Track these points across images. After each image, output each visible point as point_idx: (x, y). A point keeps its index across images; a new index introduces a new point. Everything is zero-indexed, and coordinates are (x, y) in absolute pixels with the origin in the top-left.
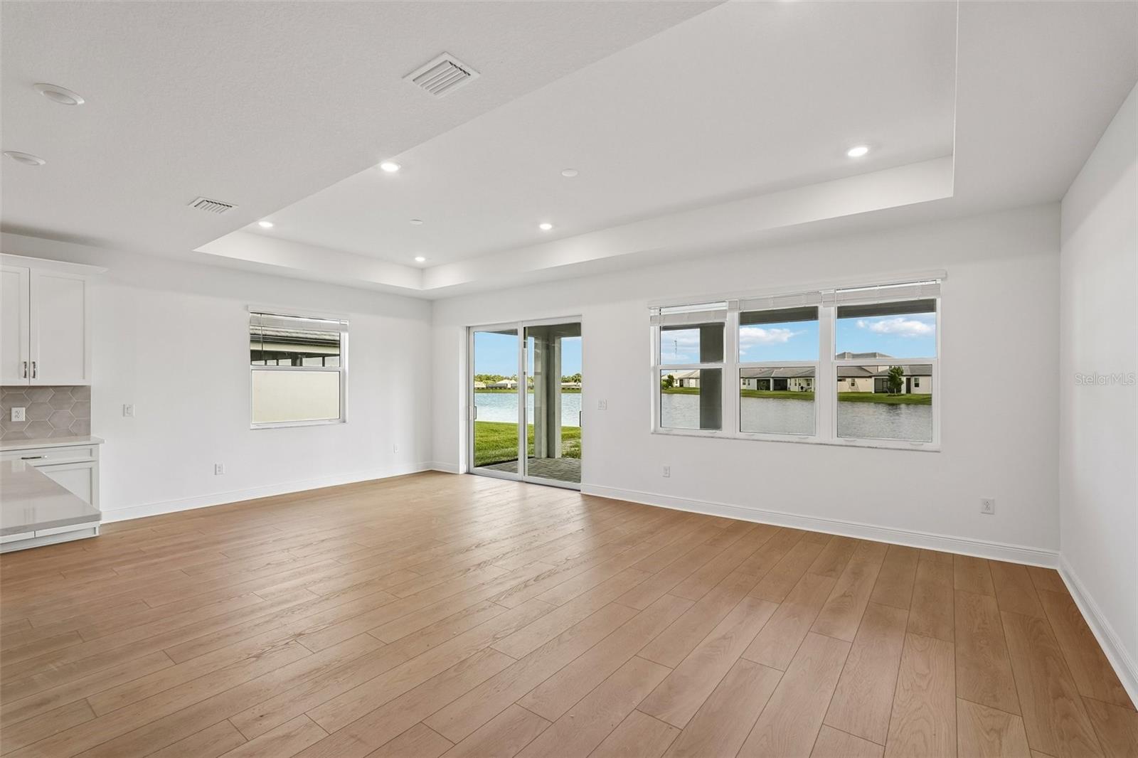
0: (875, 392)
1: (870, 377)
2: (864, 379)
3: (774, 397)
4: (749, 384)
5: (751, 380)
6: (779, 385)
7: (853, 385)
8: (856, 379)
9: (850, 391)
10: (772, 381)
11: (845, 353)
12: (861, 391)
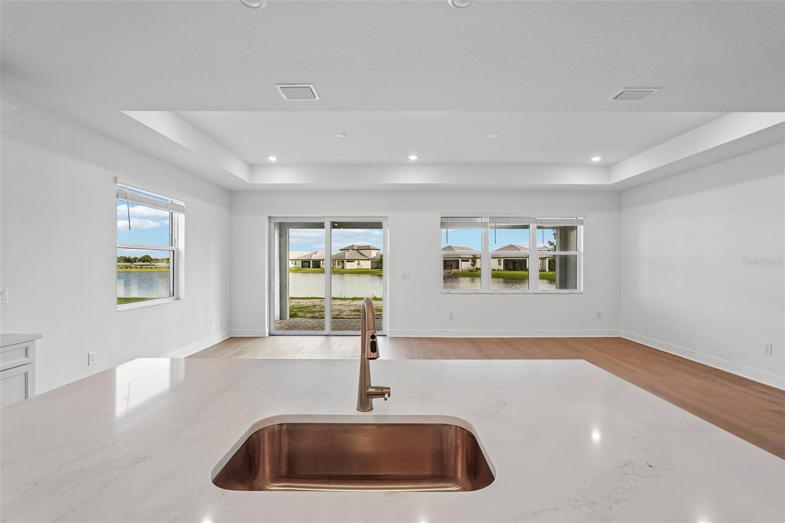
0: (372, 269)
1: (369, 260)
2: (364, 261)
3: (314, 272)
4: (296, 264)
5: (297, 261)
6: (315, 264)
7: (359, 264)
8: (360, 261)
9: (357, 268)
10: (311, 262)
11: (353, 245)
12: (363, 268)
